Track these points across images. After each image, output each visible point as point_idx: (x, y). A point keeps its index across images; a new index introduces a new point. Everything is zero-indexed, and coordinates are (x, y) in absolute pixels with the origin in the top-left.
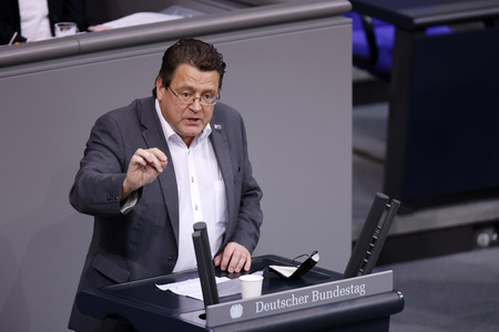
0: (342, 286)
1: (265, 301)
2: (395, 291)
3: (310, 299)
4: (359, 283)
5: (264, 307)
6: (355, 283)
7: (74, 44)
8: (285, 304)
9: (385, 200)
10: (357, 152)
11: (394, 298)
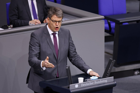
0: (101, 80)
1: (83, 83)
2: (114, 81)
3: (94, 83)
4: (106, 79)
5: (83, 85)
6: (105, 80)
7: (39, 26)
8: (88, 84)
9: (112, 60)
10: (106, 52)
11: (114, 83)
